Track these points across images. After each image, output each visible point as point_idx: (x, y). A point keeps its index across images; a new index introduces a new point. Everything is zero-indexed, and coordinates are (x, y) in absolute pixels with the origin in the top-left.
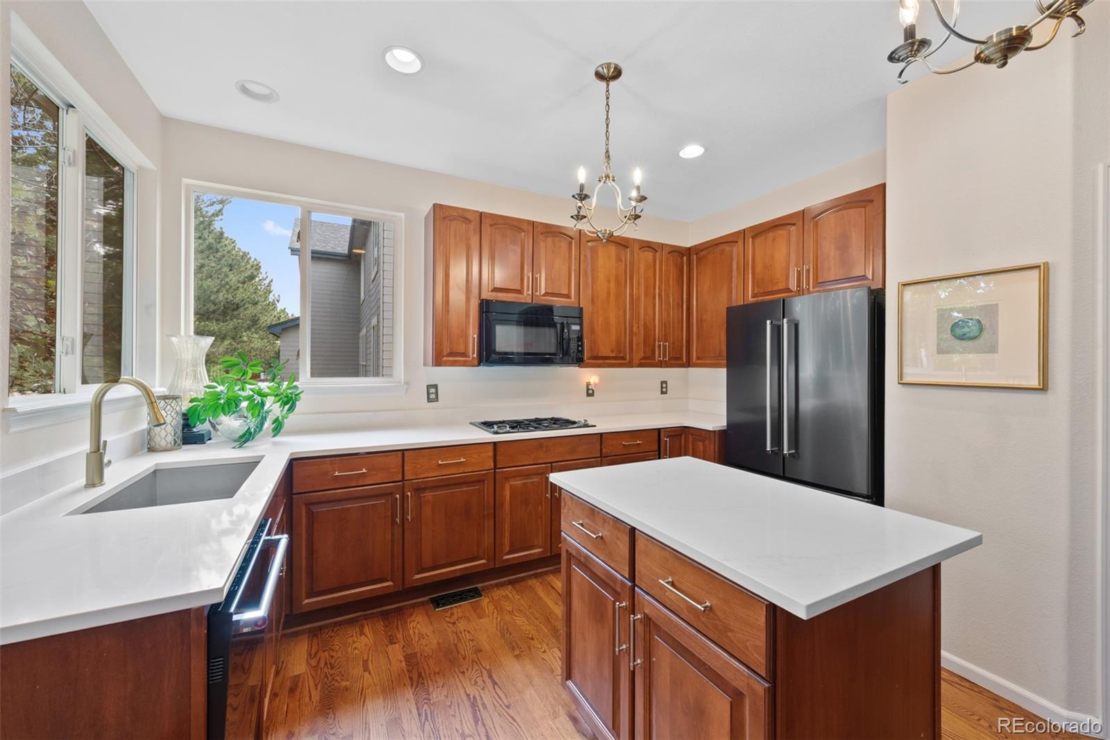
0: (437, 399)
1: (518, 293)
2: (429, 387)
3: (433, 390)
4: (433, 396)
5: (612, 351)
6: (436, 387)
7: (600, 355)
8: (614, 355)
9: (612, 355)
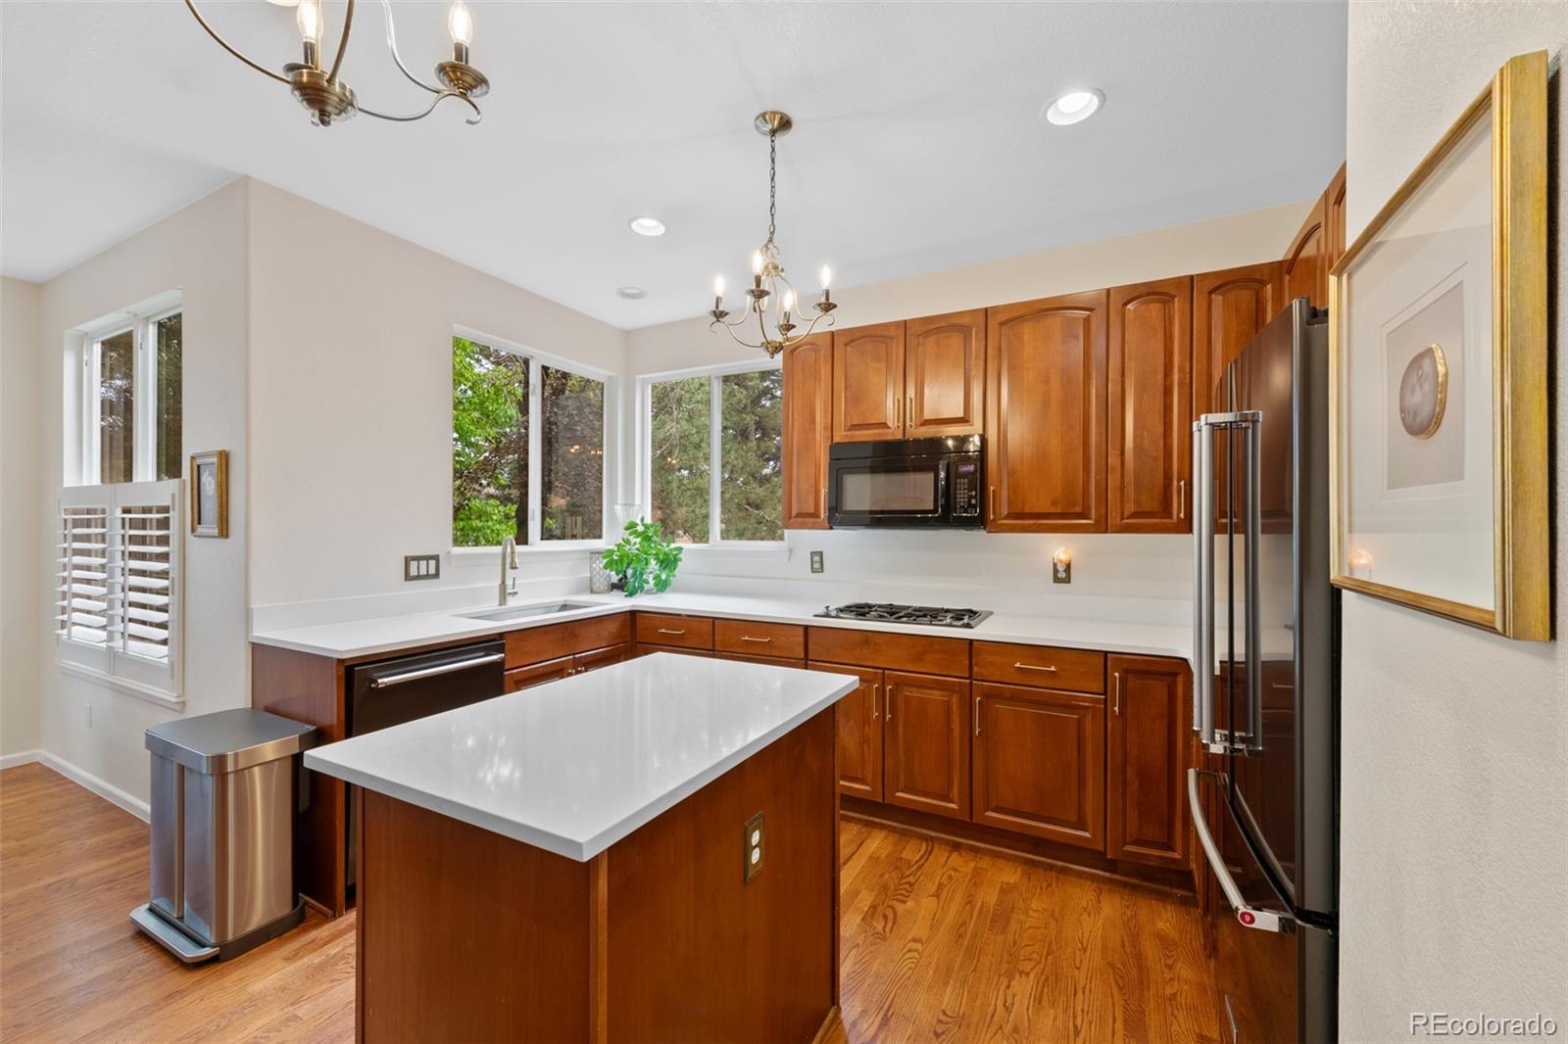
0: (822, 569)
1: (882, 428)
2: (813, 554)
3: (816, 558)
4: (817, 566)
5: (1054, 503)
6: (821, 554)
7: (1026, 511)
8: (1059, 511)
9: (1053, 510)
